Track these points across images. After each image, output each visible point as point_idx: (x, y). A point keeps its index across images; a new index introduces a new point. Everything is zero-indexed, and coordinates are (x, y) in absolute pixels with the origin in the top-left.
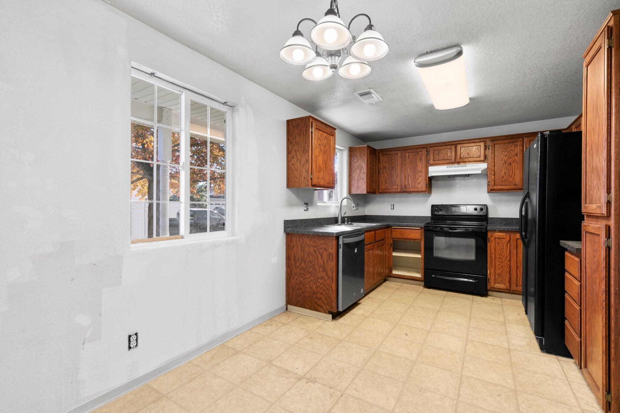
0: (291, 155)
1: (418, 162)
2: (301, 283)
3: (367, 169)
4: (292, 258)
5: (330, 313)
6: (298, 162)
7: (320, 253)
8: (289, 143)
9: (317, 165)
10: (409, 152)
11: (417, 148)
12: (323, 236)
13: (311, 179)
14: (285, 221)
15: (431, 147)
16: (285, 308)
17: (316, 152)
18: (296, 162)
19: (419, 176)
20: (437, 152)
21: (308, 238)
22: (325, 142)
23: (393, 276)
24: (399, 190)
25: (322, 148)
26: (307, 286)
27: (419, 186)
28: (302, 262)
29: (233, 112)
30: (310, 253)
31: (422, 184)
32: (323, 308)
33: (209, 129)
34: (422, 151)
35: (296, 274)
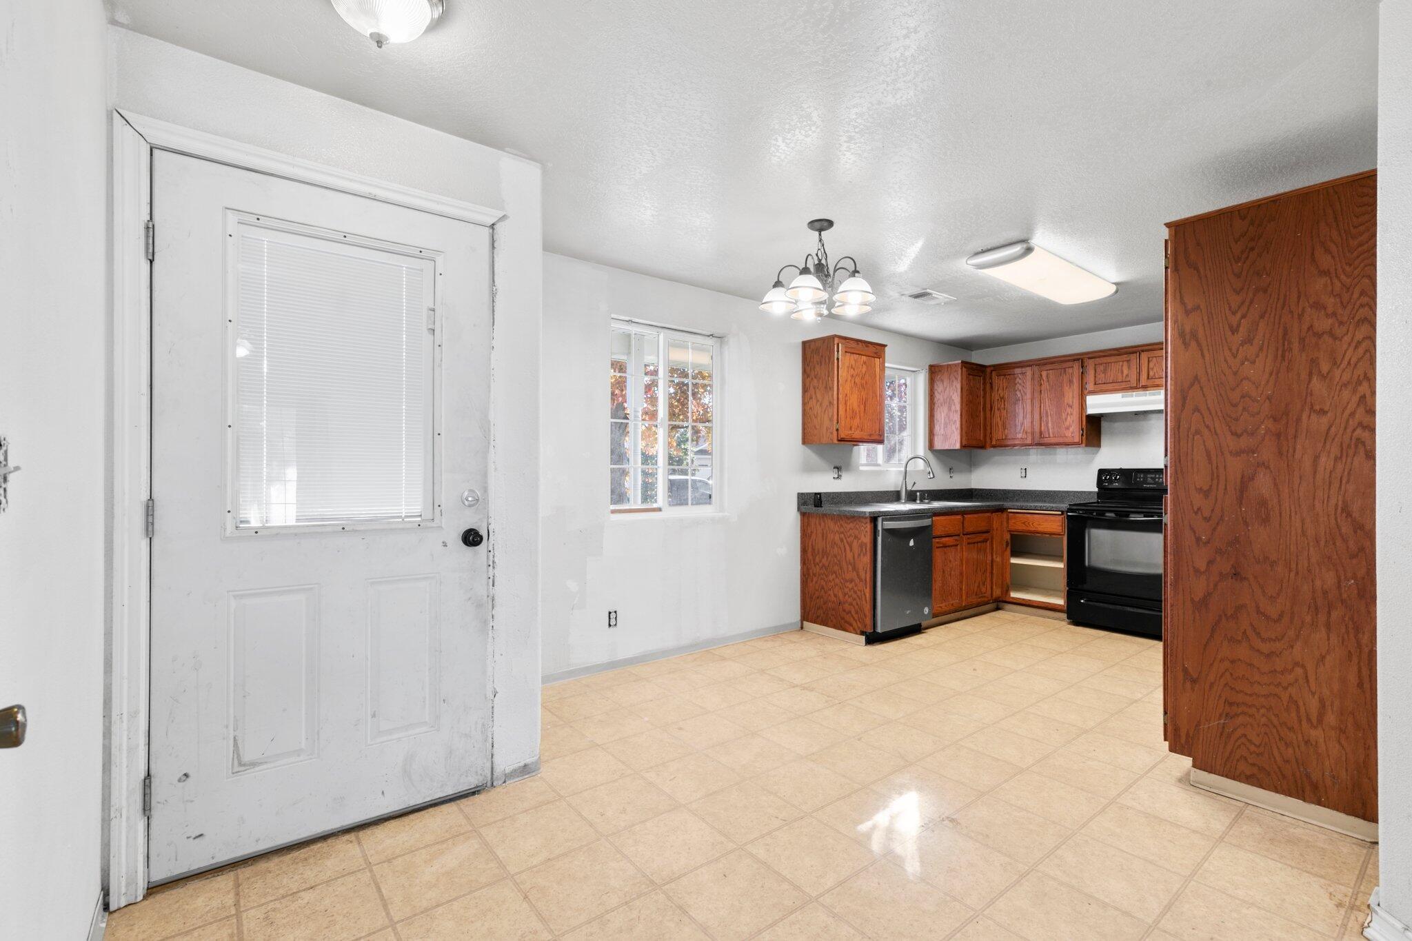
0: (808, 395)
1: (1066, 388)
2: (823, 588)
3: (962, 405)
4: (810, 550)
5: (862, 633)
6: (819, 403)
7: (848, 543)
8: (806, 376)
9: (848, 408)
10: (1048, 368)
11: (1062, 362)
12: (853, 517)
13: (837, 430)
14: (798, 494)
15: (1089, 358)
16: (800, 626)
17: (846, 388)
18: (814, 404)
19: (1068, 414)
20: (1102, 368)
21: (832, 520)
22: (864, 369)
23: (1011, 600)
24: (1029, 441)
25: (858, 380)
26: (831, 593)
27: (1068, 434)
28: (823, 557)
29: (722, 343)
30: (835, 543)
31: (1073, 429)
32: (852, 626)
33: (690, 350)
34: (1072, 367)
35: (814, 574)
